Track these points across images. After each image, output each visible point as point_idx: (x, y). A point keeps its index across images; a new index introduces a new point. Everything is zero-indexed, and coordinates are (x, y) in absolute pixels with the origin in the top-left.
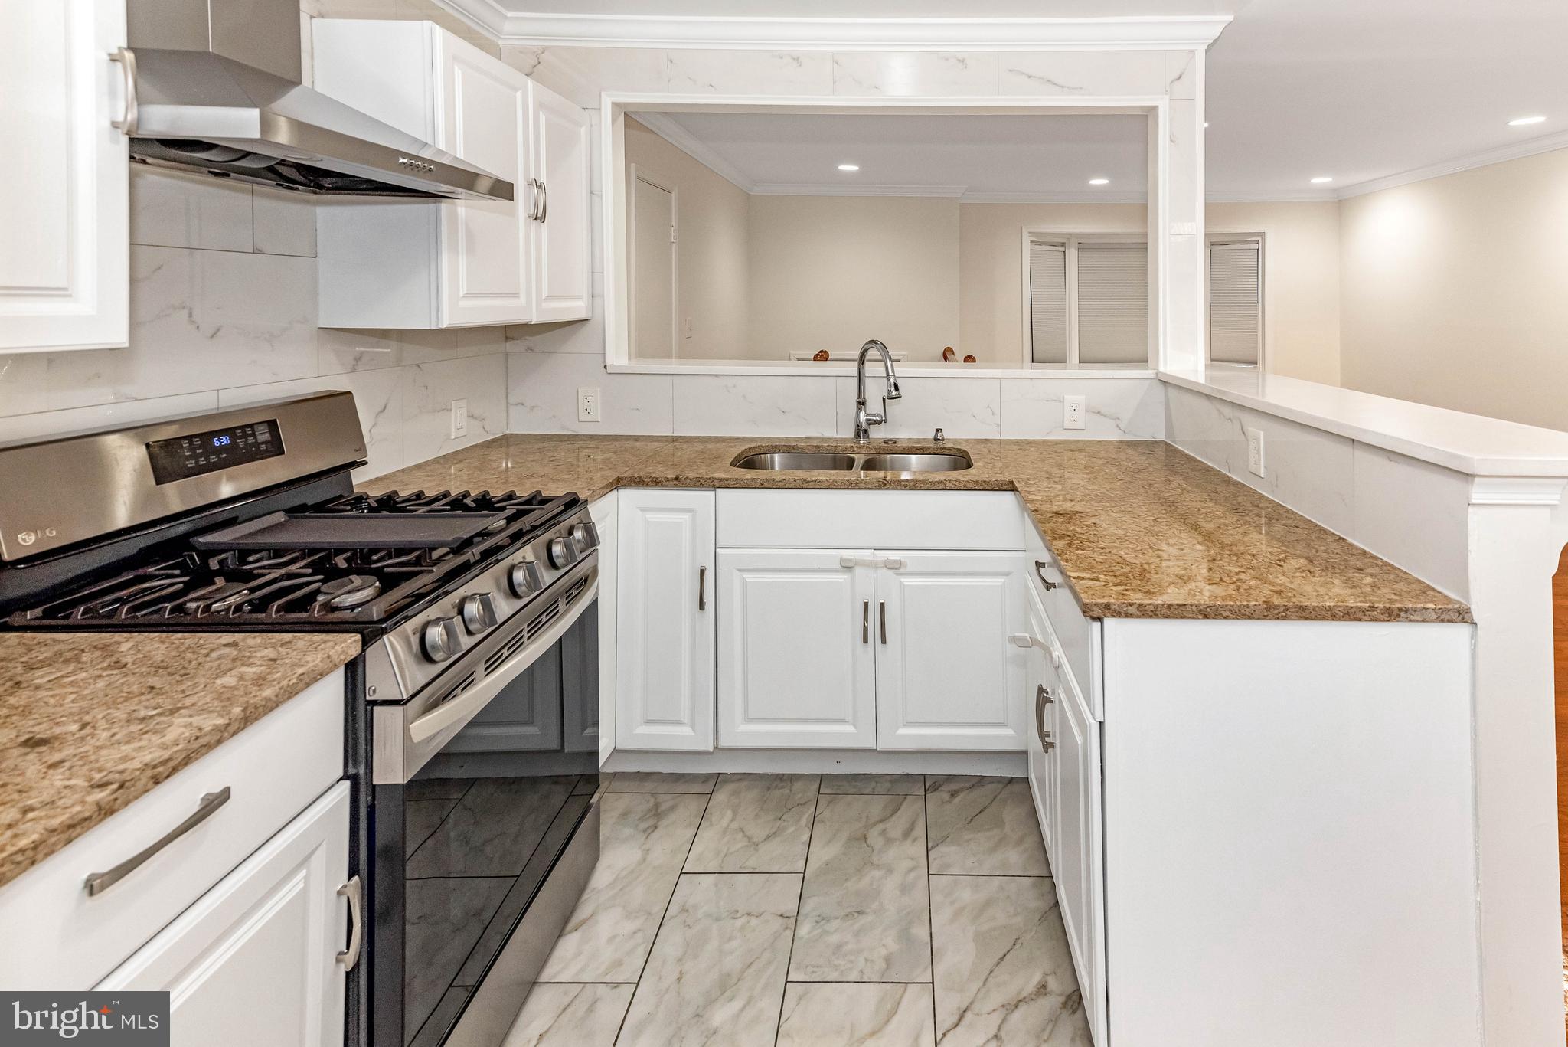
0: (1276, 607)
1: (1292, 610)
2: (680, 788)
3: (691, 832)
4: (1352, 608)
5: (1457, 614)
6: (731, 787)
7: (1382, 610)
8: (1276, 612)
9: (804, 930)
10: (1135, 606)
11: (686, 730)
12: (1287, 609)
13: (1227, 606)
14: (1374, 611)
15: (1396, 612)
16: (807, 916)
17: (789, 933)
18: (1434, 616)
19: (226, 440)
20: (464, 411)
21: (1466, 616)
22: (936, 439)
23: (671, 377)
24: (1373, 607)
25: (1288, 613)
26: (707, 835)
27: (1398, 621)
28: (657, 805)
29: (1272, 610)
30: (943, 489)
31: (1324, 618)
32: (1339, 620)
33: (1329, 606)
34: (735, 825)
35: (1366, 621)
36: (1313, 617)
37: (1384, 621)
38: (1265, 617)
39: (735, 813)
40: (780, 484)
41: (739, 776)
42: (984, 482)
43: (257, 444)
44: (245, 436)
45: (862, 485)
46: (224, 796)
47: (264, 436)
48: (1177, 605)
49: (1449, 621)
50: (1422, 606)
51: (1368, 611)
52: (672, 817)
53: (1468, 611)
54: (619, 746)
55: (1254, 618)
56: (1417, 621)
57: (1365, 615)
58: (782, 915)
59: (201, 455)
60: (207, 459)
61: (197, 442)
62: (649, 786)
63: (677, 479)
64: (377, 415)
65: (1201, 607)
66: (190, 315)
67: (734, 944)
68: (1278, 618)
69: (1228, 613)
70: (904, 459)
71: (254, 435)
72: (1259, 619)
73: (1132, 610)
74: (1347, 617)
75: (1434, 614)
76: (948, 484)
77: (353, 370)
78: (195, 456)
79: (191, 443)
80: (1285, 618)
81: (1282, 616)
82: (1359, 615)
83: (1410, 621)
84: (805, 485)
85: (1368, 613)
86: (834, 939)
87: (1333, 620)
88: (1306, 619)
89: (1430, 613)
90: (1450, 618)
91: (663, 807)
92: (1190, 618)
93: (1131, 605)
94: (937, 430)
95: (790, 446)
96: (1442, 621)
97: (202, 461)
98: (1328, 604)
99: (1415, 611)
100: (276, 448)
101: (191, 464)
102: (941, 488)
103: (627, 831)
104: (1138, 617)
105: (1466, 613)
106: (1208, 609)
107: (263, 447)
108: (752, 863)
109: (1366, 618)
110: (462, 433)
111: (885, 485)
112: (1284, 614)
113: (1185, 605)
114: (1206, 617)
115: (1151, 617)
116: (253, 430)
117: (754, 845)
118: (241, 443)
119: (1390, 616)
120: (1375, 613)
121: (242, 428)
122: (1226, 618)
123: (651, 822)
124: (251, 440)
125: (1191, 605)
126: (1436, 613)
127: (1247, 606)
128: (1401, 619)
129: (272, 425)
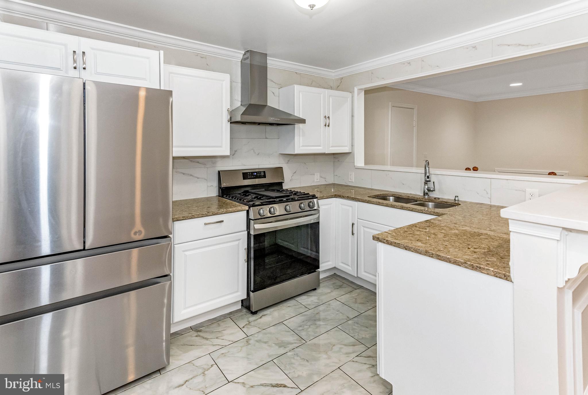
0: (429, 252)
1: (435, 255)
2: (350, 284)
3: (344, 293)
4: (457, 260)
5: (504, 276)
6: (363, 290)
7: (469, 265)
8: (429, 254)
9: (350, 322)
10: (386, 240)
11: (350, 268)
12: (433, 254)
13: (413, 247)
14: (466, 264)
15: (475, 267)
16: (353, 320)
17: (346, 320)
18: (493, 274)
19: (255, 174)
20: (319, 176)
21: (508, 278)
22: (455, 200)
23: (371, 170)
24: (465, 262)
25: (433, 256)
26: (347, 296)
27: (476, 271)
28: (342, 285)
29: (427, 253)
30: (422, 213)
31: (446, 261)
32: (452, 263)
33: (448, 257)
34: (356, 297)
35: (463, 267)
36: (442, 260)
37: (470, 269)
38: (425, 255)
39: (358, 295)
40: (372, 202)
41: (366, 289)
42: (437, 212)
43: (261, 175)
44: (259, 173)
45: (396, 207)
46: (222, 221)
47: (262, 174)
48: (398, 243)
49: (500, 278)
50: (488, 268)
51: (464, 263)
52: (344, 289)
53: (509, 276)
54: (336, 267)
55: (421, 254)
56: (485, 273)
57: (462, 265)
58: (348, 317)
59: (251, 176)
60: (252, 177)
61: (250, 173)
62: (344, 281)
63: (348, 197)
64: (294, 173)
65: (405, 246)
66: (254, 151)
67: (333, 315)
68: (430, 257)
69: (413, 250)
70: (428, 203)
71: (261, 174)
72: (423, 255)
73: (385, 241)
74: (455, 263)
75: (492, 272)
76: (424, 211)
77: (287, 163)
78: (250, 176)
79: (249, 173)
80: (432, 257)
81: (431, 256)
82: (459, 264)
83: (482, 272)
84: (379, 204)
85: (464, 264)
86: (355, 327)
87: (450, 263)
88: (440, 260)
89: (491, 272)
90: (500, 276)
91: (343, 286)
92: (401, 248)
93: (385, 239)
94: (456, 196)
95: (399, 195)
96: (497, 277)
97: (251, 177)
98: (448, 256)
99: (484, 269)
100: (264, 177)
101: (249, 177)
102: (421, 212)
103: (331, 287)
104: (386, 244)
105: (508, 277)
106: (407, 247)
107: (262, 176)
108: (352, 305)
109: (463, 266)
110: (317, 181)
111: (402, 208)
112: (431, 255)
113: (400, 244)
114: (406, 249)
115: (390, 245)
116: (261, 173)
117: (356, 302)
118: (258, 174)
119: (473, 268)
120: (467, 265)
121: (259, 172)
122: (412, 251)
123: (338, 287)
124: (260, 174)
125: (402, 244)
126: (494, 273)
127: (419, 249)
128: (477, 270)
129: (264, 172)
